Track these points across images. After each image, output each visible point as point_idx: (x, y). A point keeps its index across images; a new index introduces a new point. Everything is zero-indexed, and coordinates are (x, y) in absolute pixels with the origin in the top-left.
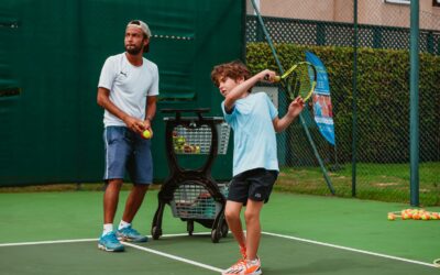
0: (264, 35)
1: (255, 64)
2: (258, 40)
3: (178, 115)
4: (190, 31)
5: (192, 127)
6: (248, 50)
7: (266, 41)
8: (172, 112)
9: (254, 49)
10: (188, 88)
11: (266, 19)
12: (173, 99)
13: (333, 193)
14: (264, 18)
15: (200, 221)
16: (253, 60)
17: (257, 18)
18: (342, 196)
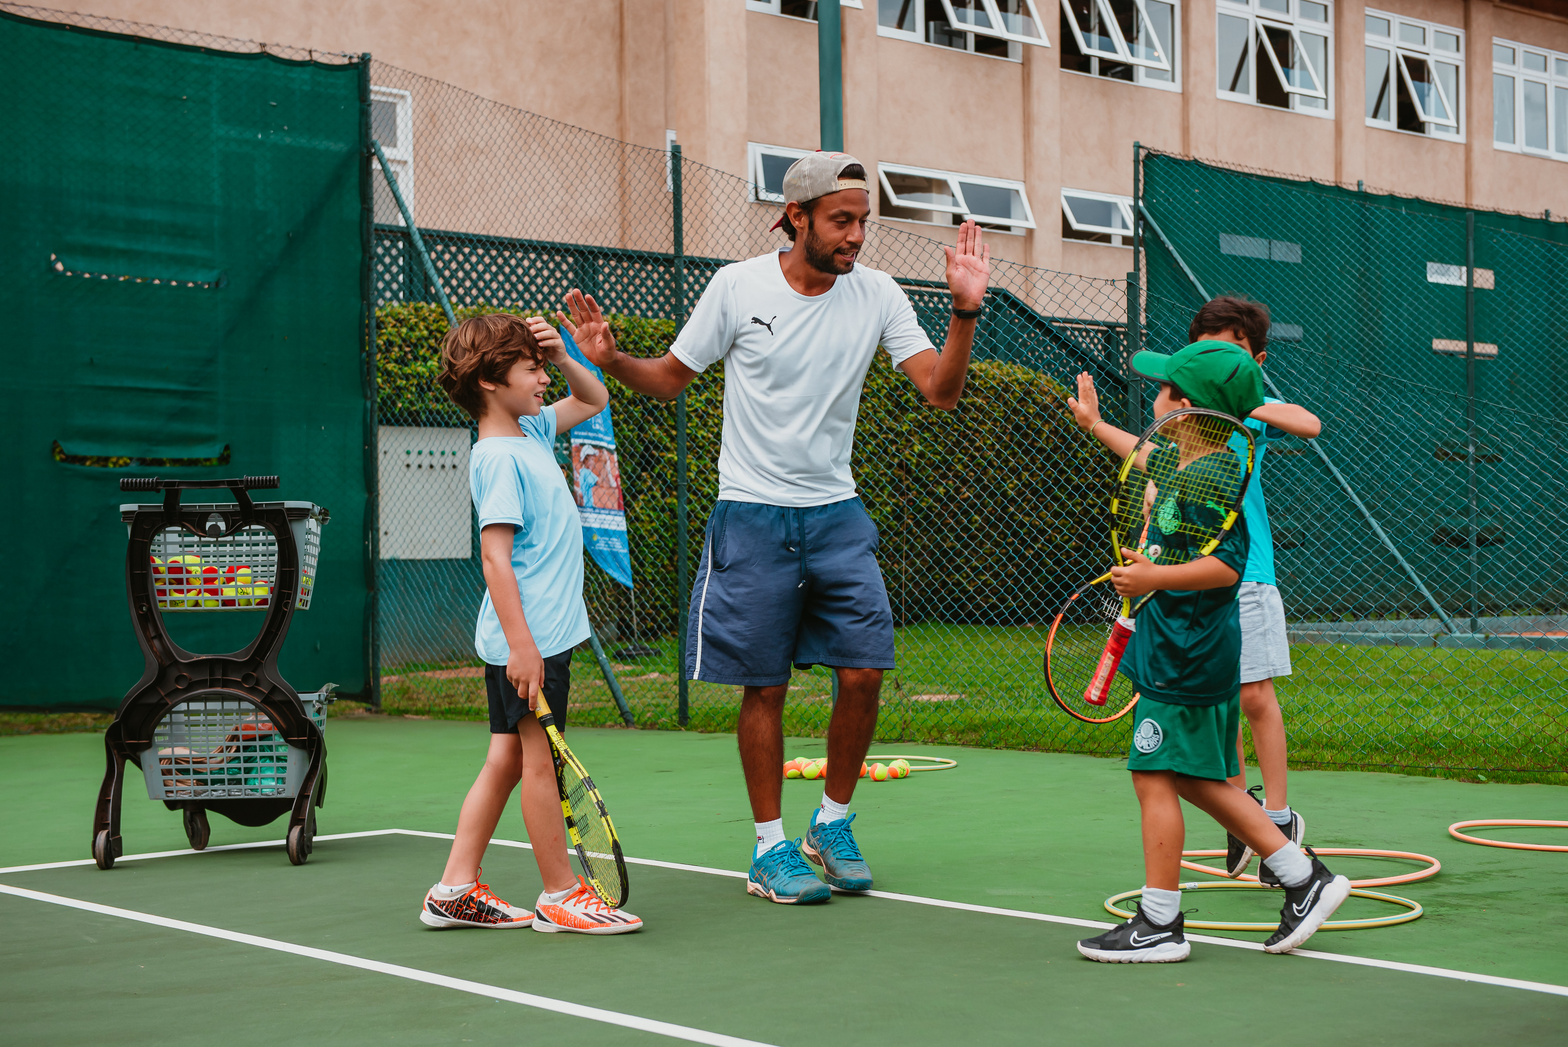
0: (428, 281)
1: (402, 361)
2: (410, 296)
3: (172, 496)
4: (207, 265)
5: (215, 532)
6: (380, 325)
7: (436, 298)
8: (153, 488)
9: (401, 322)
10: (202, 429)
11: (432, 237)
12: (160, 462)
13: (627, 719)
14: (424, 233)
15: (221, 806)
16: (395, 352)
17: (405, 234)
18: (651, 726)
